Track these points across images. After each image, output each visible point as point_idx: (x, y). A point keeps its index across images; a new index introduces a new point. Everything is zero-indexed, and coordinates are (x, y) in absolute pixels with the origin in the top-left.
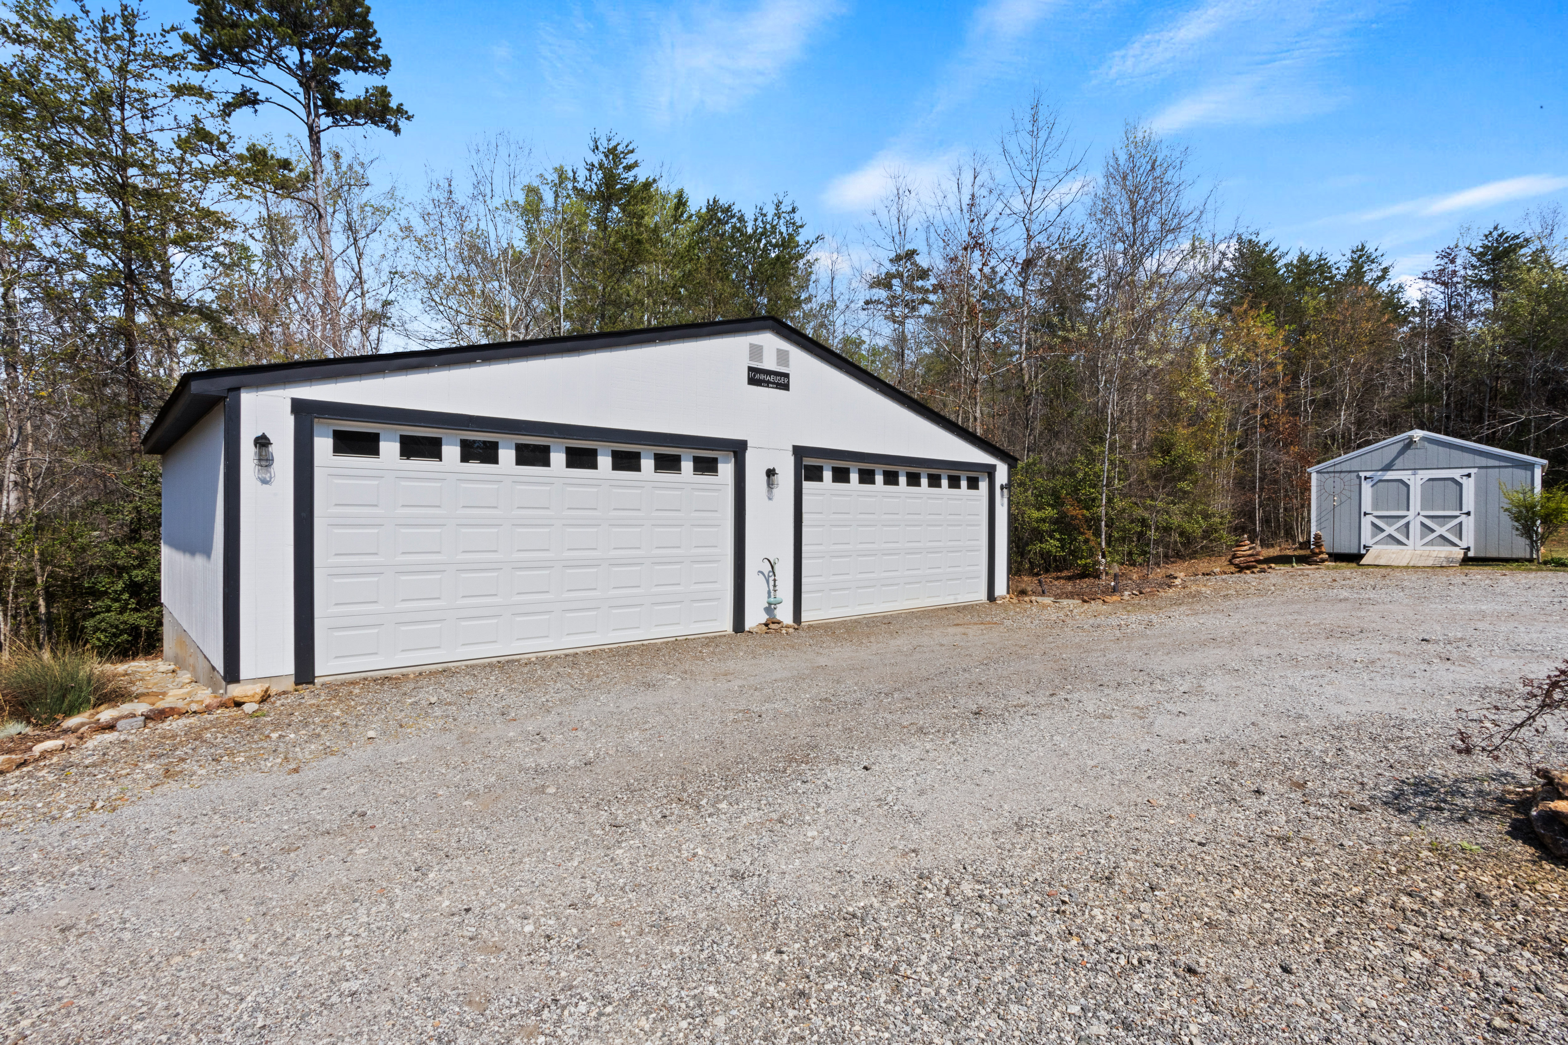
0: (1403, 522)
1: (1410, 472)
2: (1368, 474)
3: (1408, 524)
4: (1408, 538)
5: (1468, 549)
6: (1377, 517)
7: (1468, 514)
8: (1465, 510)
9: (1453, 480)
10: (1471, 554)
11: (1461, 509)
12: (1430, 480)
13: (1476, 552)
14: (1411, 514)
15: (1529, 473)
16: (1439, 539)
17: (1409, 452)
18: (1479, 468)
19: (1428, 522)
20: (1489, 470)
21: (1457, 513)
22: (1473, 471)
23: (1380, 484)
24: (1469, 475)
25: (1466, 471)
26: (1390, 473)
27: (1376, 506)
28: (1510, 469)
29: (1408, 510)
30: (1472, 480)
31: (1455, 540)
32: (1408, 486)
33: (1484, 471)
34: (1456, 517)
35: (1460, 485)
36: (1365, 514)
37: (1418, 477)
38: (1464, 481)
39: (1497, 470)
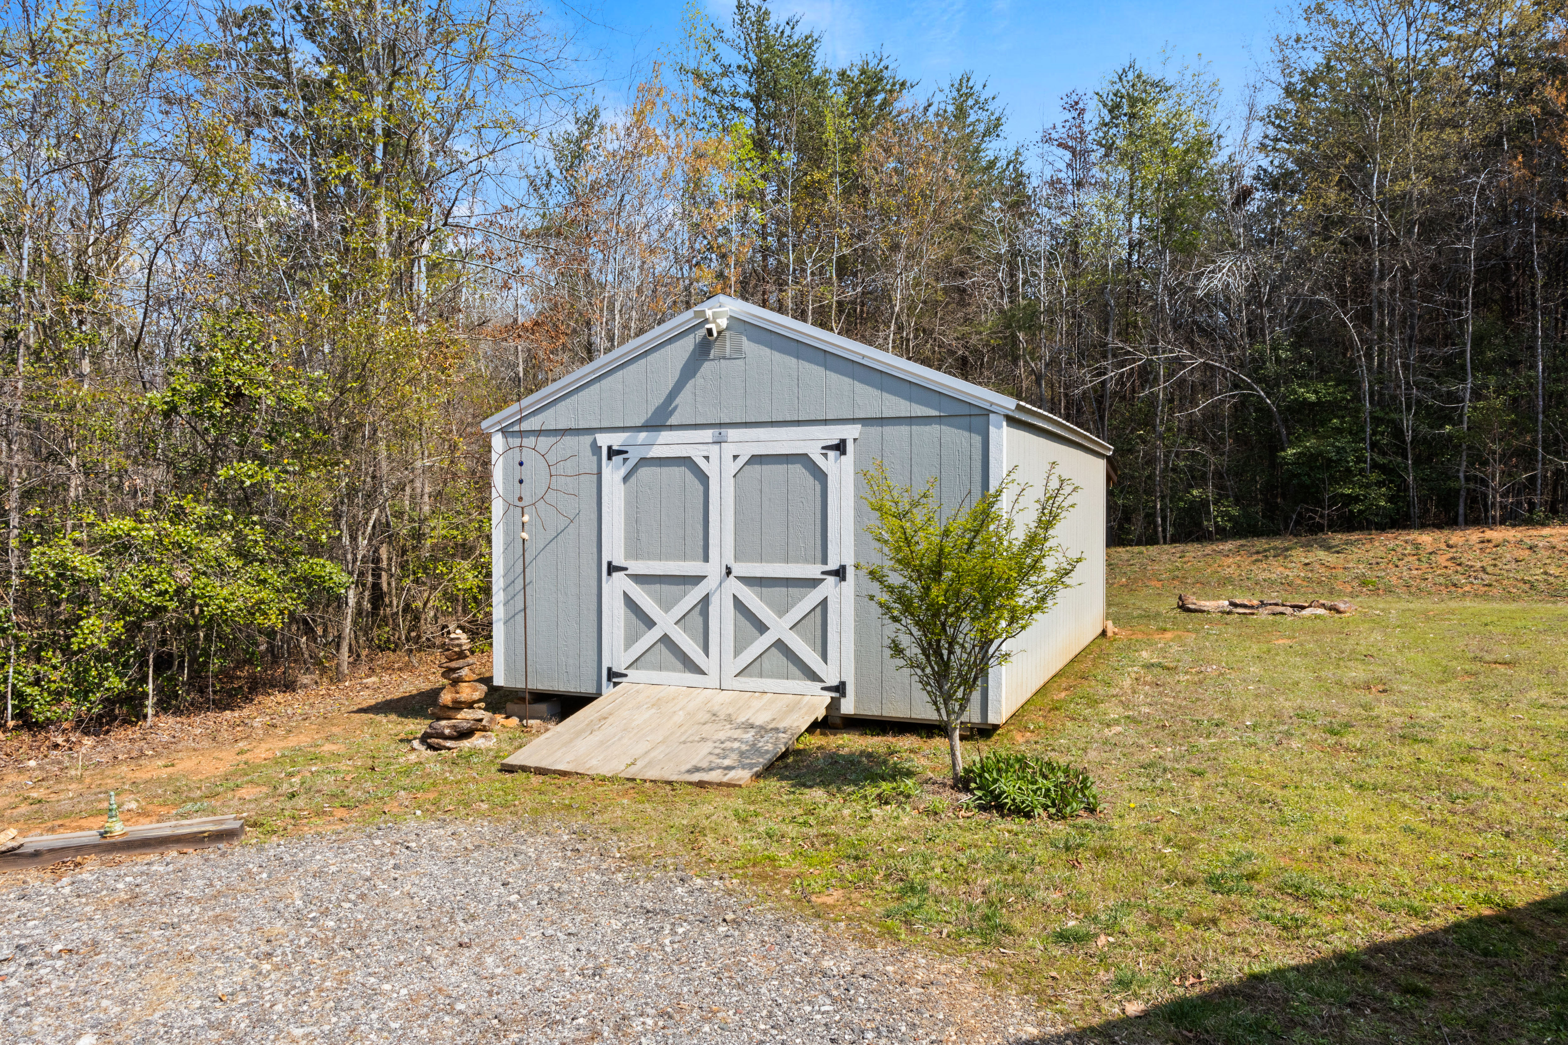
0: (695, 595)
1: (707, 435)
2: (616, 440)
3: (705, 600)
4: (706, 650)
5: (840, 689)
6: (639, 579)
7: (840, 573)
8: (833, 565)
9: (804, 459)
10: (848, 707)
11: (825, 561)
12: (756, 459)
13: (858, 701)
14: (713, 570)
15: (977, 439)
16: (776, 655)
17: (707, 367)
18: (865, 421)
19: (751, 598)
20: (888, 430)
21: (813, 571)
22: (849, 432)
23: (644, 472)
24: (840, 447)
25: (834, 434)
26: (665, 436)
27: (634, 550)
28: (934, 429)
29: (706, 559)
30: (848, 460)
31: (811, 658)
32: (704, 479)
33: (875, 431)
34: (814, 583)
35: (821, 476)
36: (612, 569)
37: (729, 450)
38: (830, 464)
39: (904, 430)
